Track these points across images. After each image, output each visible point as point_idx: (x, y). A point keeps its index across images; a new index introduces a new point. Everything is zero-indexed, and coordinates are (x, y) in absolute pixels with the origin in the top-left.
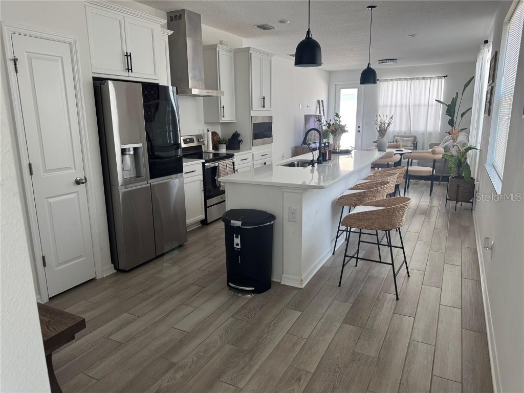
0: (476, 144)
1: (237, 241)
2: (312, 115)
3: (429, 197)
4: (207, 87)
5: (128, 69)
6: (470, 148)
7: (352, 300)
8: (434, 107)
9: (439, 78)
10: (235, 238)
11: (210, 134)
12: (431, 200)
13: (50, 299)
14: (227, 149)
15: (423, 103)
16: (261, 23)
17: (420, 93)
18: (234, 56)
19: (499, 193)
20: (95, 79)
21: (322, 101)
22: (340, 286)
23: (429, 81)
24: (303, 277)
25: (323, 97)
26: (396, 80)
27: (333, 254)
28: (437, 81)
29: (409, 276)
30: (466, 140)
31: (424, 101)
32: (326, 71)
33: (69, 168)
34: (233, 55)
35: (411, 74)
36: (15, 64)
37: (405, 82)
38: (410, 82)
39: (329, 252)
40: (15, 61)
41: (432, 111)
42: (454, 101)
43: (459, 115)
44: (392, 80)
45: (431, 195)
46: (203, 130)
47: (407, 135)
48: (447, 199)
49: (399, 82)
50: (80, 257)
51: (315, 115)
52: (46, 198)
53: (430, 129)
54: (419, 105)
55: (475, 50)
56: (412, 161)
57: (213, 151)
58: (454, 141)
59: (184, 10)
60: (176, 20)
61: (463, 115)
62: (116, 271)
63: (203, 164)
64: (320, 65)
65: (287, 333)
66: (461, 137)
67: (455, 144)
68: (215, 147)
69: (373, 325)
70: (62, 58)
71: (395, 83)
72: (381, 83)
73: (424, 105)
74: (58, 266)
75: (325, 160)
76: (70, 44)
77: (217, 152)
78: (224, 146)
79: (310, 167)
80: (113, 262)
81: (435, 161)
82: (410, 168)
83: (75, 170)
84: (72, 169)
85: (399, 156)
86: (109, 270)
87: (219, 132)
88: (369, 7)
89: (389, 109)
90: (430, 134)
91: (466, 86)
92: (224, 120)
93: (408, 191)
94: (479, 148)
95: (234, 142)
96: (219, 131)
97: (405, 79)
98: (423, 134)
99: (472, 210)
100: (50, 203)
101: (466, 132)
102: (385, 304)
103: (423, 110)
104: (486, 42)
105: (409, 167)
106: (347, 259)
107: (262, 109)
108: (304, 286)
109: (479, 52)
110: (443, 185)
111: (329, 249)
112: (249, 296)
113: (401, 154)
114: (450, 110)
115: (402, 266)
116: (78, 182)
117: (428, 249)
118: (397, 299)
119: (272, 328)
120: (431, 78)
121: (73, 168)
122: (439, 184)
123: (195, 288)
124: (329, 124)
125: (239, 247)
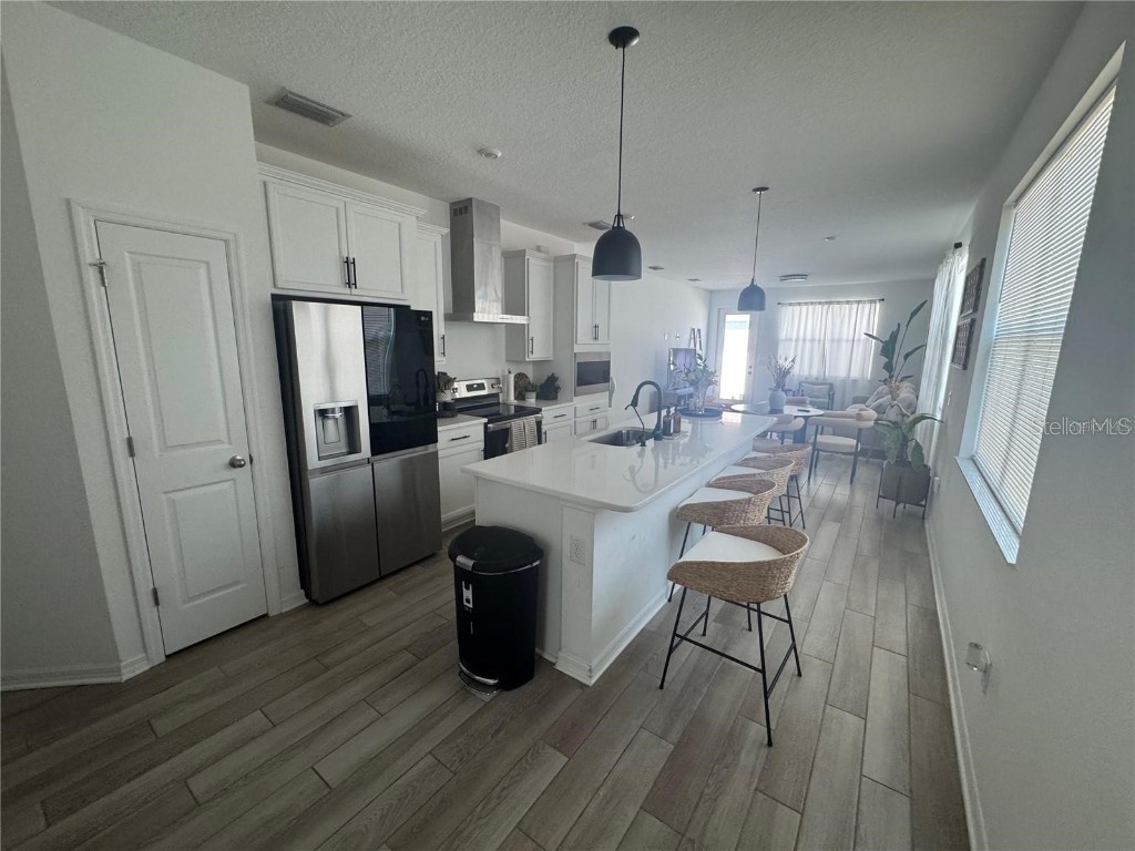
0: (934, 410)
1: (468, 594)
2: (680, 350)
3: (848, 487)
4: (508, 310)
5: (349, 283)
6: (923, 417)
7: (675, 735)
8: (861, 345)
9: (871, 302)
10: (464, 589)
11: (512, 377)
12: (852, 490)
13: (166, 656)
14: (537, 398)
15: (845, 337)
16: (593, 220)
17: (842, 322)
18: (555, 267)
19: (1012, 558)
20: (275, 297)
21: (699, 330)
22: (661, 687)
23: (855, 306)
24: (593, 664)
25: (701, 324)
26: (806, 304)
27: (669, 600)
28: (868, 306)
29: (800, 675)
30: (913, 397)
31: (847, 333)
32: (705, 290)
33: (219, 441)
34: (552, 265)
35: (829, 297)
36: (101, 272)
37: (819, 307)
38: (826, 306)
39: (661, 597)
40: (100, 267)
41: (859, 350)
42: (894, 337)
43: (901, 358)
44: (799, 304)
45: (851, 482)
46: (503, 371)
47: (820, 381)
48: (879, 496)
49: (811, 307)
50: (236, 583)
51: (686, 350)
52: (165, 493)
53: (855, 374)
54: (840, 340)
55: (936, 258)
56: (823, 428)
57: (515, 402)
58: (894, 399)
59: (470, 200)
60: (461, 213)
61: (906, 356)
62: (307, 601)
63: (486, 425)
64: (639, 276)
65: (517, 827)
66: (905, 392)
67: (895, 402)
68: (520, 396)
69: (706, 824)
70: (208, 263)
71: (804, 308)
72: (784, 308)
73: (847, 341)
74: (184, 602)
75: (666, 432)
76: (226, 241)
77: (522, 404)
78: (534, 395)
79: (638, 447)
80: (303, 586)
81: (860, 430)
82: (820, 438)
83: (230, 444)
84: (223, 443)
85: (802, 420)
86: (296, 598)
87: (530, 375)
88: (756, 190)
89: (793, 344)
90: (855, 381)
91: (914, 314)
92: (533, 357)
93: (815, 475)
94: (939, 417)
95: (549, 390)
96: (530, 373)
97: (820, 303)
98: (844, 381)
99: (923, 518)
100: (174, 501)
101: (912, 383)
102: (743, 756)
103: (845, 347)
104: (958, 245)
105: (819, 436)
106: (677, 639)
107: (592, 342)
108: (593, 681)
109: (942, 263)
110: (873, 464)
111: (663, 591)
112: (487, 697)
113: (806, 418)
114: (888, 348)
115: (785, 660)
116: (234, 464)
117: (842, 605)
118: (770, 744)
119: (493, 803)
120: (859, 302)
121: (226, 440)
122: (867, 462)
123: (406, 658)
124: (689, 371)
125: (471, 606)
